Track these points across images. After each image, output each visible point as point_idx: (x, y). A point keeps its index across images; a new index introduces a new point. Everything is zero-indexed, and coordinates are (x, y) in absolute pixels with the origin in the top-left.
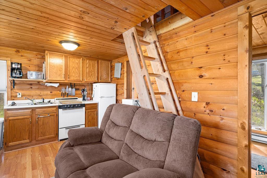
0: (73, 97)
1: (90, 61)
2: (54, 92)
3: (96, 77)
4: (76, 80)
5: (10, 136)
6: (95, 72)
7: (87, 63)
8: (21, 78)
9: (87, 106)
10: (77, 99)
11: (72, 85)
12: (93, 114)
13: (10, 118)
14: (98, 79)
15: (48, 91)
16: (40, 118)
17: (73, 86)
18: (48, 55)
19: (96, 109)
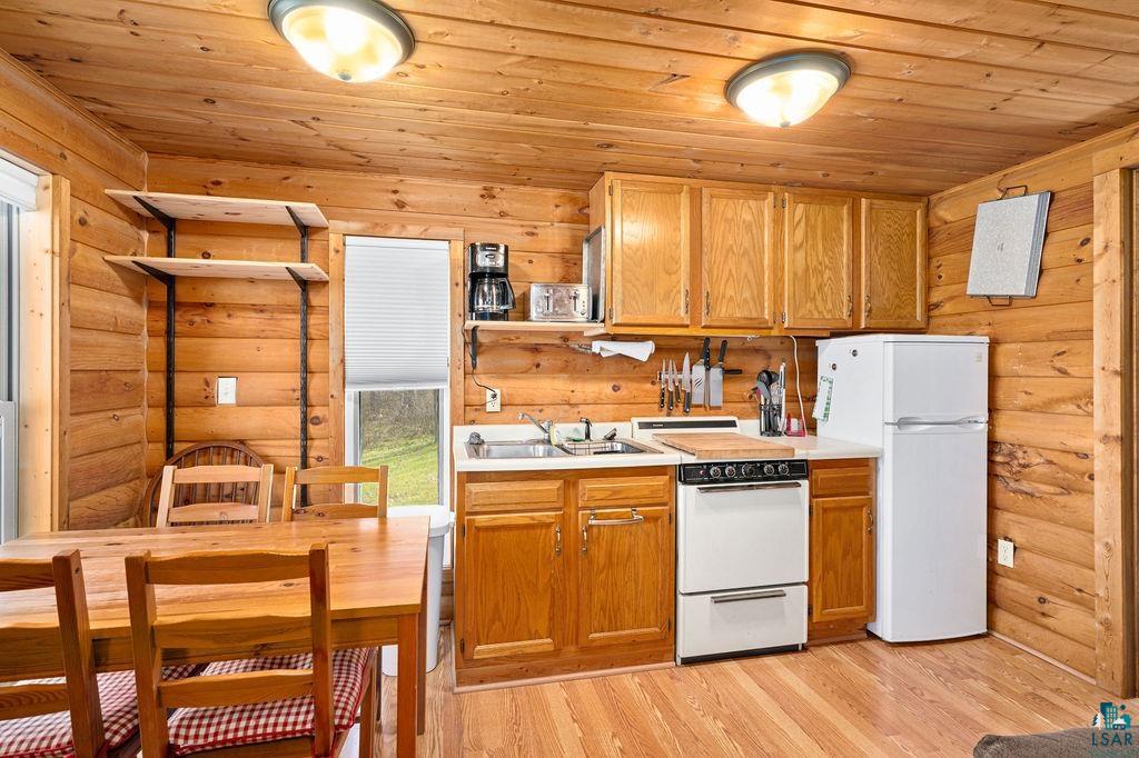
0: (710, 415)
1: (813, 209)
2: (629, 389)
3: (845, 300)
4: (743, 323)
5: (479, 608)
6: (836, 272)
7: (797, 219)
8: (504, 316)
9: (819, 474)
10: (732, 424)
11: (707, 352)
12: (851, 522)
13: (481, 520)
14: (854, 312)
15: (601, 379)
16: (595, 530)
17: (714, 357)
18: (617, 191)
19: (867, 494)
